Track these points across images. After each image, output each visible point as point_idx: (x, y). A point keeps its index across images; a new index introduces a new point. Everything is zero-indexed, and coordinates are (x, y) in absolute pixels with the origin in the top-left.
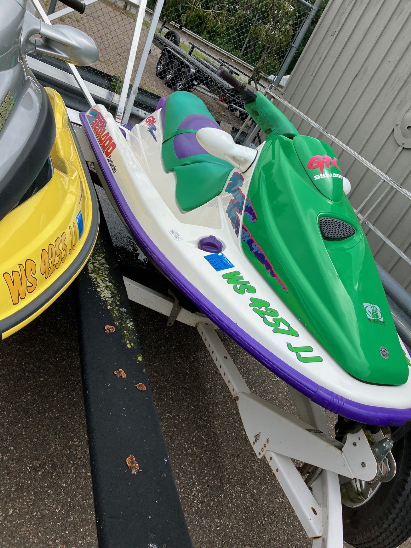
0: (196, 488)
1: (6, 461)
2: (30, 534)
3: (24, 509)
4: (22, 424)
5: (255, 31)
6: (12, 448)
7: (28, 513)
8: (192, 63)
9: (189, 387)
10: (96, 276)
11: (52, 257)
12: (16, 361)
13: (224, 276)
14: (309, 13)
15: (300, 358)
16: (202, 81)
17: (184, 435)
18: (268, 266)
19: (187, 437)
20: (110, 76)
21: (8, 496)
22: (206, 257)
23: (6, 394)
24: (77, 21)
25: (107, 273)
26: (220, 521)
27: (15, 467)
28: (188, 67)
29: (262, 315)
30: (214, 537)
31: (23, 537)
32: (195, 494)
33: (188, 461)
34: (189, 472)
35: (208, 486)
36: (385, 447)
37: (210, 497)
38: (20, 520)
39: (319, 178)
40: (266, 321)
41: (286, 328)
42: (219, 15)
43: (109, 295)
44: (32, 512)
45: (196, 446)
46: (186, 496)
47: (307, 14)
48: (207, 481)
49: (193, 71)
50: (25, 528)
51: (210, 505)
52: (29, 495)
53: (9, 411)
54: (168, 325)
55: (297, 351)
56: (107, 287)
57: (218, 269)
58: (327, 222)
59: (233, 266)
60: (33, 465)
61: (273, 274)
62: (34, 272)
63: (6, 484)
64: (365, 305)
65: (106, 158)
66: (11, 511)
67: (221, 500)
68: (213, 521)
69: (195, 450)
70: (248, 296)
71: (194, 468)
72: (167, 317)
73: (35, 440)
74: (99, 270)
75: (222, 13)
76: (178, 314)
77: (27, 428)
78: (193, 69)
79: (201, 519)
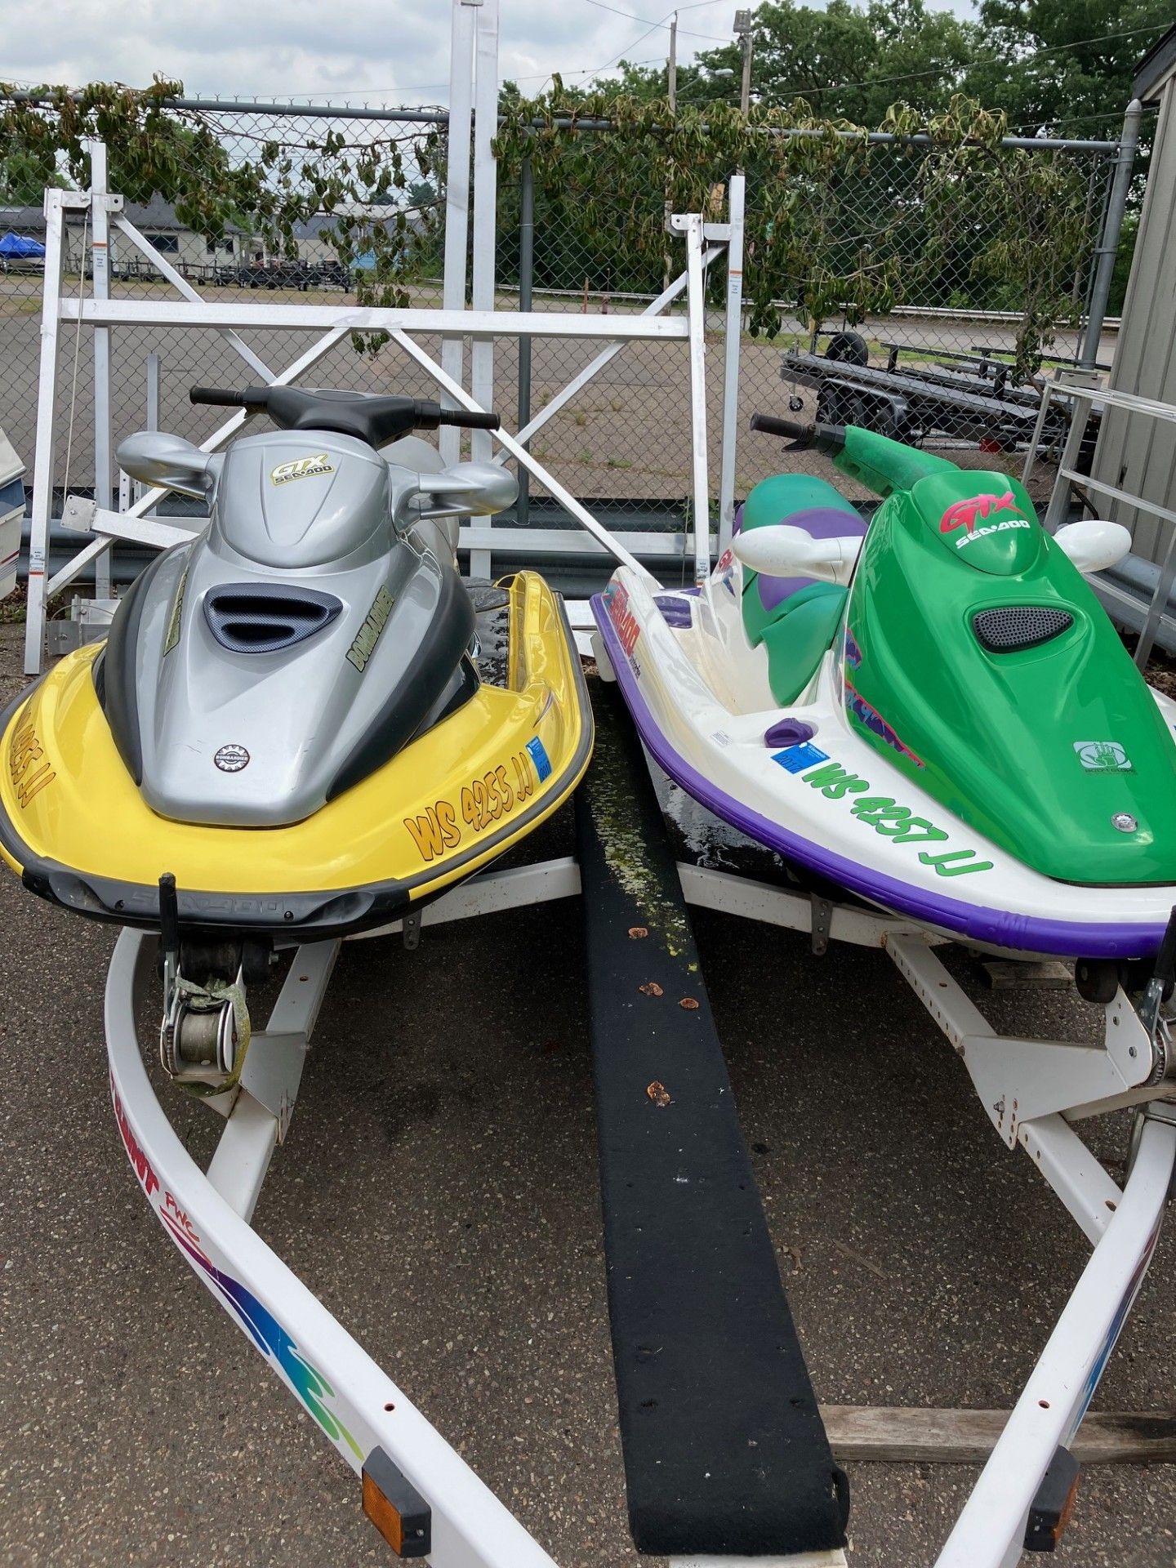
0: (945, 1287)
1: (534, 1240)
2: (588, 1350)
3: (574, 1312)
4: (557, 1183)
5: (984, 265)
6: (544, 1221)
7: (581, 1320)
8: (894, 391)
9: (923, 1099)
10: (618, 863)
11: (481, 798)
12: (537, 1083)
13: (805, 779)
14: (1115, 161)
15: (942, 871)
16: (929, 421)
17: (911, 1189)
18: (890, 736)
19: (921, 1194)
20: (673, 501)
21: (544, 1292)
22: (776, 758)
23: (525, 1137)
24: (614, 410)
25: (641, 855)
26: (1010, 1348)
27: (551, 1250)
28: (884, 402)
29: (875, 822)
30: (994, 1375)
31: (574, 1355)
32: (942, 1298)
33: (925, 1238)
34: (925, 1257)
35: (976, 1283)
36: (1151, 998)
37: (984, 1304)
38: (567, 1328)
39: (967, 541)
40: (881, 830)
41: (924, 831)
42: (881, 271)
43: (642, 886)
44: (590, 1317)
45: (943, 1209)
46: (920, 1299)
47: (1111, 168)
48: (975, 1275)
49: (900, 408)
50: (577, 1341)
51: (982, 1318)
52: (581, 1291)
53: (532, 1164)
54: (815, 952)
55: (938, 863)
56: (638, 876)
57: (794, 770)
58: (989, 619)
59: (827, 758)
60: (585, 1246)
61: (899, 748)
62: (451, 816)
63: (539, 1275)
64: (1077, 746)
65: (628, 658)
66: (551, 1316)
67: (1013, 1311)
68: (991, 1346)
69: (941, 1216)
70: (850, 798)
71: (940, 1250)
72: (809, 935)
73: (586, 1208)
74: (626, 852)
75: (887, 265)
76: (829, 923)
77: (566, 1189)
78: (898, 402)
79: (960, 1342)
